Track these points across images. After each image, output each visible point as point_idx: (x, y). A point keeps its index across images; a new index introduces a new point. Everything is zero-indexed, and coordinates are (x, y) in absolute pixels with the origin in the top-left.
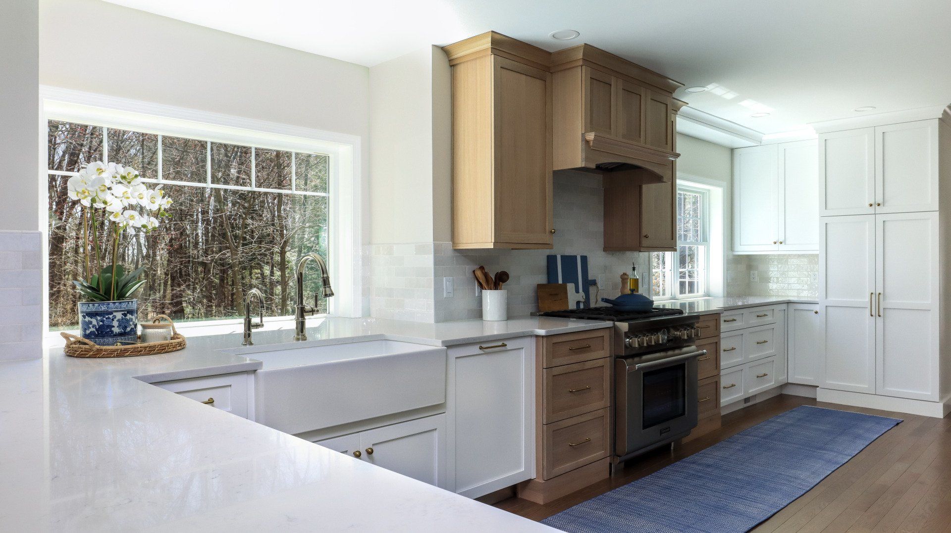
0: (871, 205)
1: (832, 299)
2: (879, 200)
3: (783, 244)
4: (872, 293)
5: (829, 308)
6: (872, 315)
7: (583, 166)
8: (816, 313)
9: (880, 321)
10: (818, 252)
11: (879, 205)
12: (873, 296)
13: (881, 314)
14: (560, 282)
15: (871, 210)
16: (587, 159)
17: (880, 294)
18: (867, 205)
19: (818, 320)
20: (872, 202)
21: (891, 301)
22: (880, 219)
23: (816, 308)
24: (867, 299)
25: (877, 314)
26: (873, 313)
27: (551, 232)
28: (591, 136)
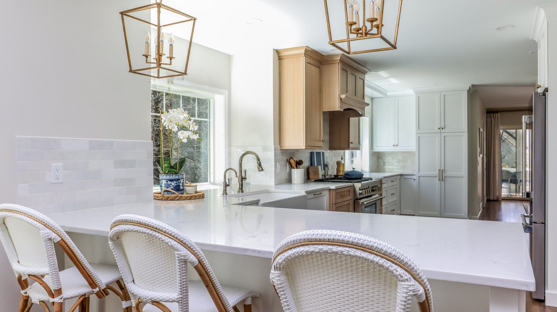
0: (439, 129)
1: (422, 173)
2: (443, 126)
3: (397, 146)
4: (439, 170)
5: (420, 177)
6: (439, 180)
7: (339, 110)
8: (414, 179)
9: (443, 182)
10: (415, 150)
11: (442, 128)
12: (440, 171)
13: (443, 179)
14: (316, 165)
15: (439, 131)
16: (341, 107)
17: (443, 170)
18: (437, 128)
19: (415, 184)
20: (440, 127)
21: (448, 173)
22: (443, 135)
23: (414, 177)
24: (437, 172)
25: (442, 179)
26: (440, 179)
27: (323, 141)
28: (343, 96)
